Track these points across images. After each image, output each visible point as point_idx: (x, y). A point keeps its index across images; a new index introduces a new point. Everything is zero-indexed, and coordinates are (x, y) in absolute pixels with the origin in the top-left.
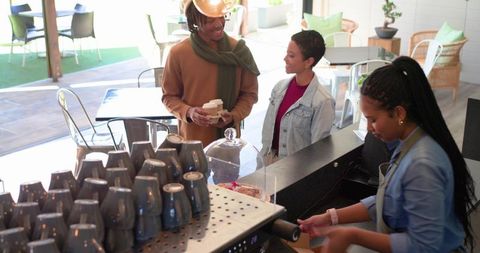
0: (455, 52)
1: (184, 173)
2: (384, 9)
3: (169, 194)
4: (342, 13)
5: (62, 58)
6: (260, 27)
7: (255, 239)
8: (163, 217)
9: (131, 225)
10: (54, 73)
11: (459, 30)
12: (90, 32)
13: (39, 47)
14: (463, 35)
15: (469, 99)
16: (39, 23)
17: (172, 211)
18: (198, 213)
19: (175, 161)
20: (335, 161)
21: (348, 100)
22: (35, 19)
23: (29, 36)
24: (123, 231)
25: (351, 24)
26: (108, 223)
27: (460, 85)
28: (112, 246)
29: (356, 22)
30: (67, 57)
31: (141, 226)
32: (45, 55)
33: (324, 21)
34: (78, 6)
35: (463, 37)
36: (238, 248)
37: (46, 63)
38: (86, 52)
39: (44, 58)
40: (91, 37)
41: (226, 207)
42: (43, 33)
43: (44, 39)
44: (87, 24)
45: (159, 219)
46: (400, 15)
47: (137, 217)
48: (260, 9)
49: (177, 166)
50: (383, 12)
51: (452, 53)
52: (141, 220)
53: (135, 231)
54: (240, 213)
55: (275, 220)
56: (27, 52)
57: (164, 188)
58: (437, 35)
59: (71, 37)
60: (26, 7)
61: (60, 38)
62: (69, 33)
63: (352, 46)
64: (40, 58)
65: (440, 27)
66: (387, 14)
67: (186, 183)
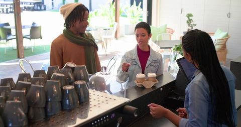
0: (224, 43)
1: (76, 81)
2: (188, 22)
3: (66, 90)
4: (166, 25)
5: (25, 49)
6: (126, 35)
7: (113, 115)
8: (62, 103)
9: (44, 105)
10: (20, 56)
11: (225, 32)
12: (39, 36)
13: (13, 44)
14: (227, 34)
15: (231, 62)
16: (13, 32)
17: (67, 101)
18: (82, 102)
19: (70, 75)
20: (161, 87)
21: (170, 67)
22: (12, 29)
23: (8, 38)
24: (39, 108)
25: (171, 30)
26: (30, 104)
27: (227, 60)
28: (32, 117)
29: (174, 29)
30: (27, 49)
31: (49, 106)
32: (16, 48)
33: (157, 29)
34: (34, 23)
35: (227, 35)
36: (104, 119)
37: (16, 52)
38: (37, 47)
39: (15, 50)
40: (40, 39)
41: (98, 99)
42: (15, 37)
43: (15, 40)
44: (38, 32)
45: (60, 103)
46: (195, 25)
47: (47, 102)
48: (126, 26)
49: (71, 77)
50: (187, 24)
51: (222, 43)
52: (49, 103)
53: (45, 108)
54: (105, 102)
55: (124, 106)
56: (7, 47)
57: (63, 88)
58: (215, 35)
59: (30, 39)
60: (7, 24)
61: (24, 39)
62: (29, 37)
63: (172, 40)
64: (14, 49)
65: (216, 31)
66: (189, 25)
67: (76, 86)
